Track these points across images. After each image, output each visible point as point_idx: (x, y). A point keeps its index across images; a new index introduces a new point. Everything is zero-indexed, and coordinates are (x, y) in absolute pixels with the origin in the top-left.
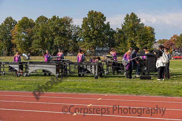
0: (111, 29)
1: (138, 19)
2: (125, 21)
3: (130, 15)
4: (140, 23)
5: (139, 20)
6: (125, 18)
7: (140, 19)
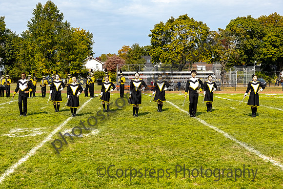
0: (8, 31)
1: (60, 13)
2: (34, 16)
3: (43, 5)
4: (63, 21)
5: (61, 17)
6: (35, 11)
7: (62, 14)
